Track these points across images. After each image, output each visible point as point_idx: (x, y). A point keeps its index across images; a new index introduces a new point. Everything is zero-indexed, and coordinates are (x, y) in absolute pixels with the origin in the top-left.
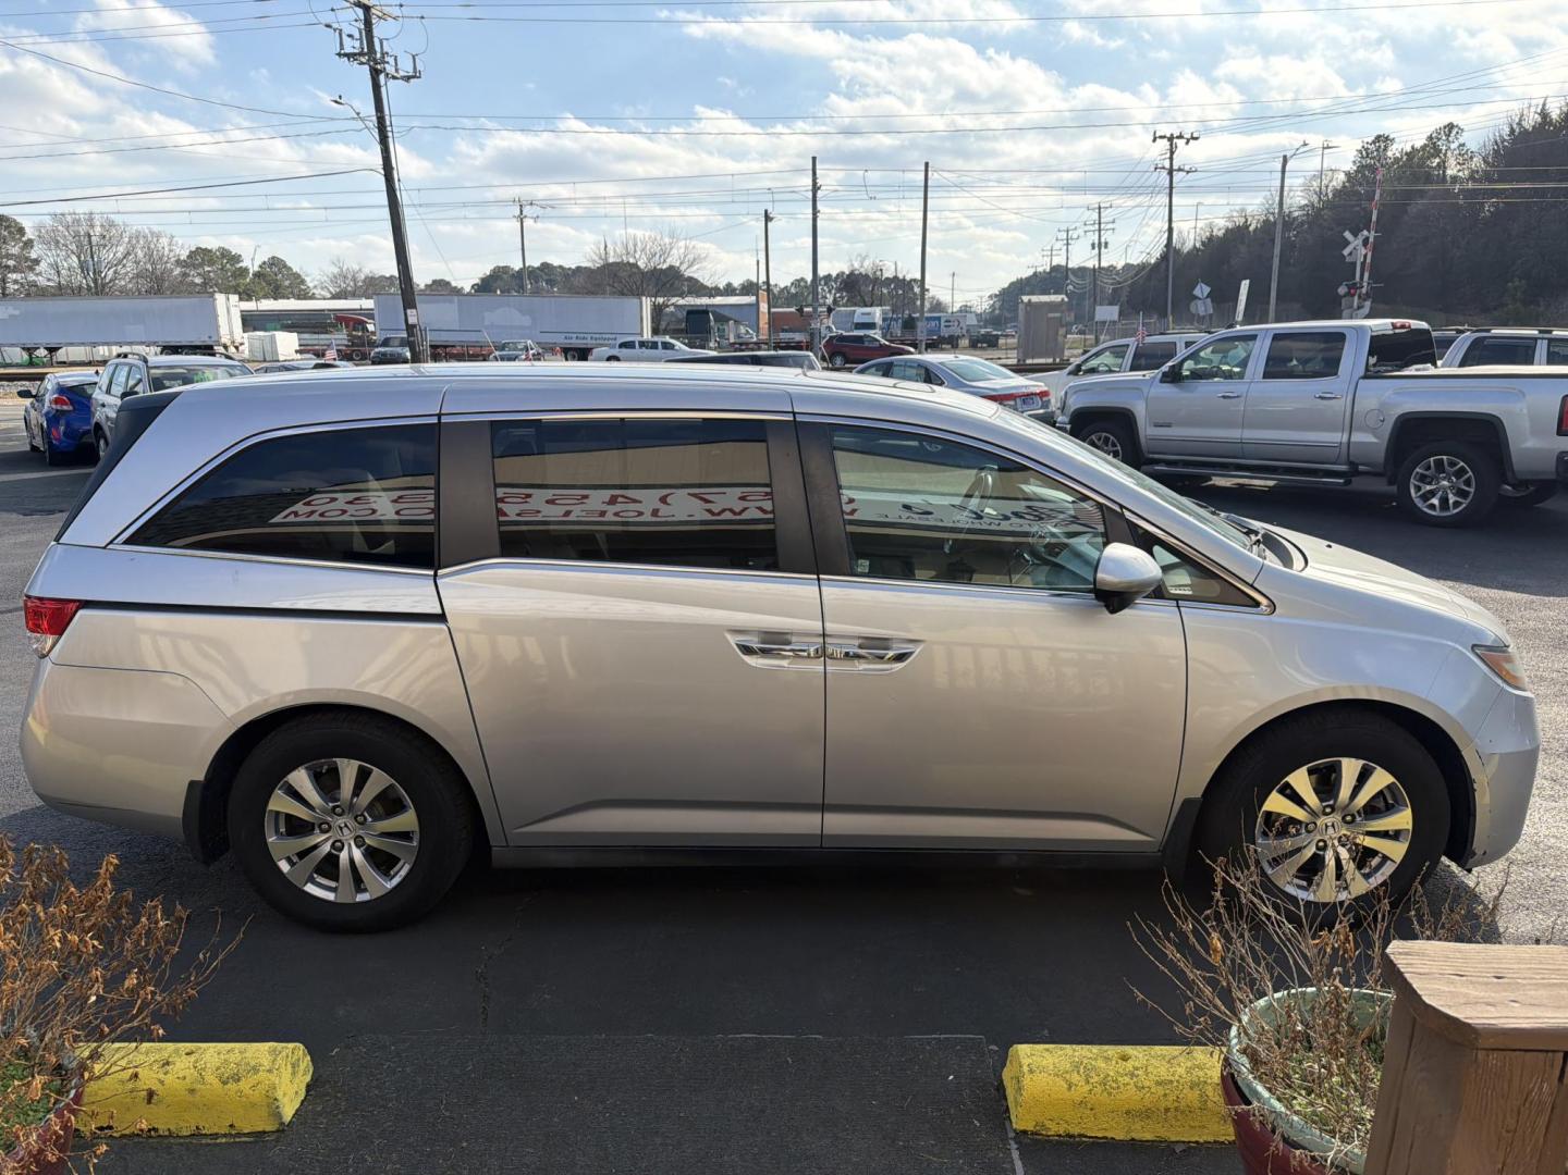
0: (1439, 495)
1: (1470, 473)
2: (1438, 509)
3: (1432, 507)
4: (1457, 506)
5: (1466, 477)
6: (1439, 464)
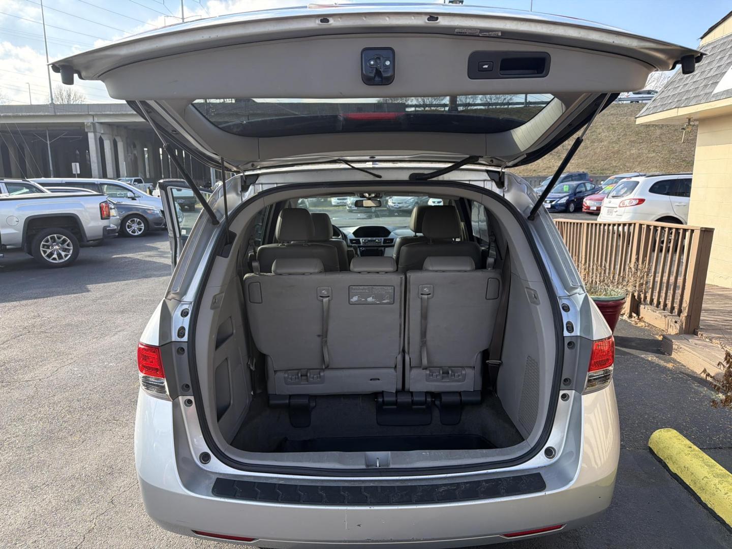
0: (55, 253)
1: (69, 241)
2: (58, 259)
3: (54, 259)
4: (67, 256)
5: (67, 243)
6: (52, 238)
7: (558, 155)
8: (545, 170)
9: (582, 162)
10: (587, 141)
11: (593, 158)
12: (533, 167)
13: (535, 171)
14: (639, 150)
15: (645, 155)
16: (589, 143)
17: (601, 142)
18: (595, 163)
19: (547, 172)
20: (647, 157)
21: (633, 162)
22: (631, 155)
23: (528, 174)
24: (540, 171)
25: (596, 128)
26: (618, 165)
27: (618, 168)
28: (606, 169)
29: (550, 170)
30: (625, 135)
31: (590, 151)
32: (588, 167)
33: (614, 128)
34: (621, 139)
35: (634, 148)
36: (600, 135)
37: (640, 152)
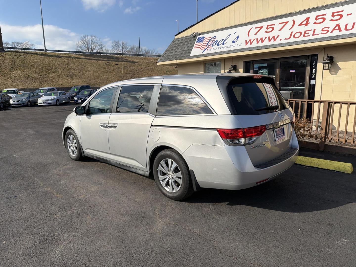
7: (71, 77)
8: (67, 84)
9: (84, 80)
10: (83, 71)
11: (88, 79)
12: (60, 83)
13: (62, 84)
14: (107, 76)
15: (110, 78)
16: (84, 72)
17: (90, 71)
18: (90, 81)
19: (68, 85)
20: (111, 79)
21: (106, 81)
22: (104, 78)
23: (59, 86)
24: (64, 85)
25: (86, 65)
26: (100, 82)
27: (101, 83)
28: (96, 84)
29: (70, 84)
30: (99, 69)
31: (86, 75)
32: (87, 83)
33: (93, 66)
34: (98, 71)
35: (105, 75)
36: (88, 69)
37: (108, 76)
